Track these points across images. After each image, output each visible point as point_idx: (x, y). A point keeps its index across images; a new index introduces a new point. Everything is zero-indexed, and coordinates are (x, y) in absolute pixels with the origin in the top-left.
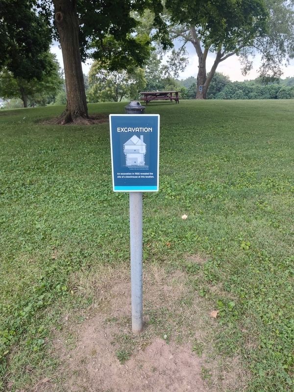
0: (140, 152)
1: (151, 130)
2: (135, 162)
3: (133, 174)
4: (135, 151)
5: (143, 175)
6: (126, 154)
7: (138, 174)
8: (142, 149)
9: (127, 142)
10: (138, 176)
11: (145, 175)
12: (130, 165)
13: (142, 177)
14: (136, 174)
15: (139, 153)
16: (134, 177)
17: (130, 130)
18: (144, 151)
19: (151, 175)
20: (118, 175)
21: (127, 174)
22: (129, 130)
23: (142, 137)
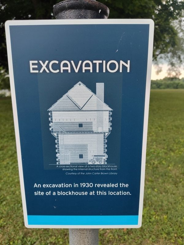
0: (94, 129)
1: (128, 66)
2: (81, 156)
3: (76, 185)
4: (81, 125)
5: (101, 189)
6: (55, 134)
7: (89, 185)
8: (100, 122)
9: (59, 101)
10: (89, 190)
11: (106, 189)
12: (68, 162)
13: (99, 193)
14: (83, 185)
15: (91, 132)
16: (77, 193)
17: (66, 66)
18: (106, 127)
19: (125, 189)
20: (37, 189)
21: (60, 186)
22: (62, 68)
23: (100, 87)
